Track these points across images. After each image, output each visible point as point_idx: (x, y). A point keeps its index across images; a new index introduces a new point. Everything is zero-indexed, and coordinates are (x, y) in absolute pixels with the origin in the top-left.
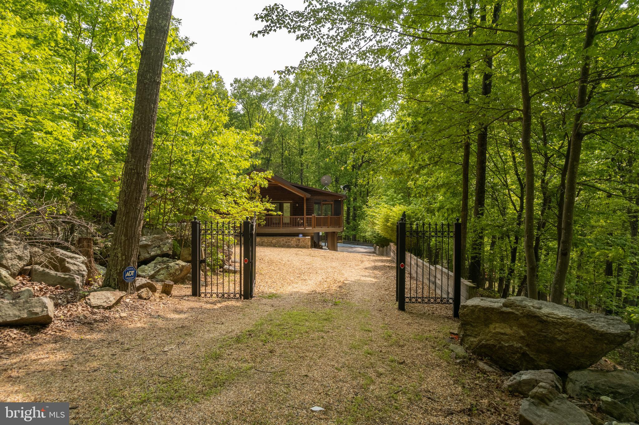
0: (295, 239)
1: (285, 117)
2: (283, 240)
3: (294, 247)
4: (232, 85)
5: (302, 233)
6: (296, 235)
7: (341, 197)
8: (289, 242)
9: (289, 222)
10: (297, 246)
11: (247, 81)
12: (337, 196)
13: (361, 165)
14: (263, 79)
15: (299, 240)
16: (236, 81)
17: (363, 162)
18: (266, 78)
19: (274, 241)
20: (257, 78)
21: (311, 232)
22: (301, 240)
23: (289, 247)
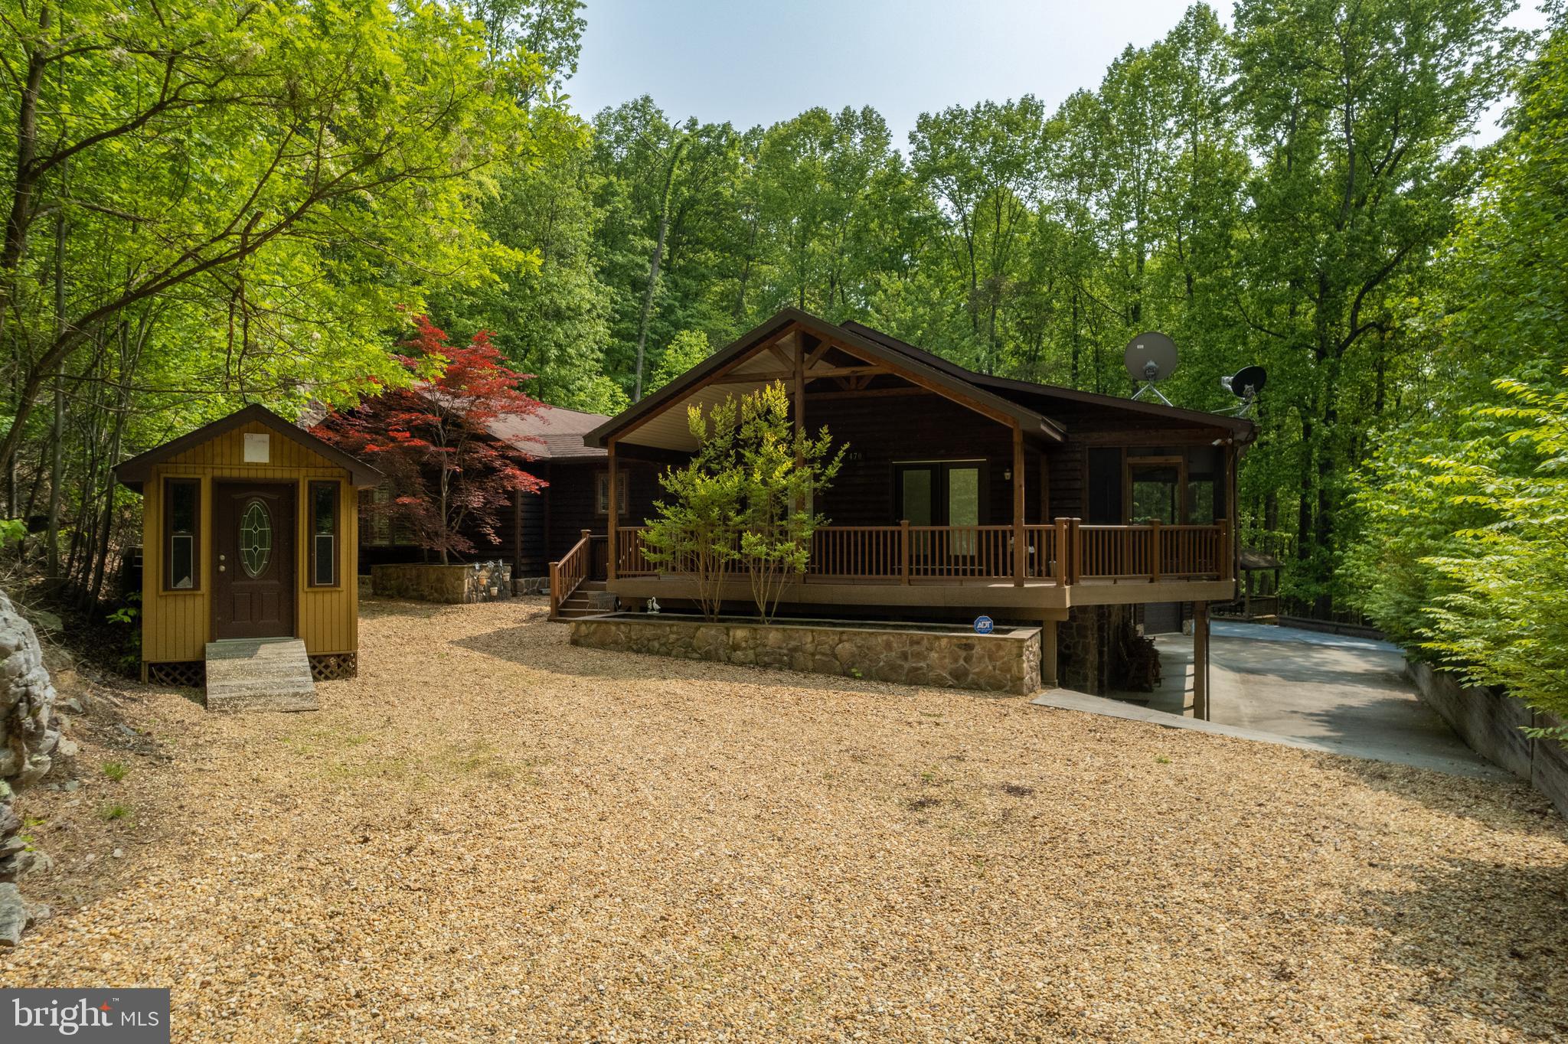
0: (946, 638)
1: (1082, 217)
2: (888, 646)
3: (940, 684)
4: (912, 138)
5: (990, 611)
6: (961, 616)
7: (1224, 432)
8: (918, 656)
9: (973, 551)
10: (961, 681)
11: (956, 115)
12: (1202, 426)
13: (1349, 340)
14: (1009, 106)
15: (968, 647)
16: (924, 122)
17: (1355, 333)
18: (1016, 102)
19: (845, 648)
20: (990, 105)
21: (1046, 603)
22: (978, 650)
23: (916, 680)
